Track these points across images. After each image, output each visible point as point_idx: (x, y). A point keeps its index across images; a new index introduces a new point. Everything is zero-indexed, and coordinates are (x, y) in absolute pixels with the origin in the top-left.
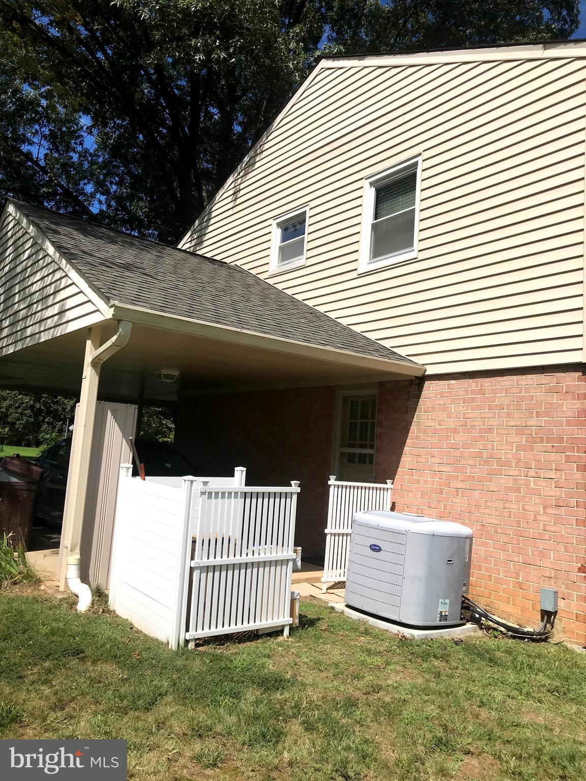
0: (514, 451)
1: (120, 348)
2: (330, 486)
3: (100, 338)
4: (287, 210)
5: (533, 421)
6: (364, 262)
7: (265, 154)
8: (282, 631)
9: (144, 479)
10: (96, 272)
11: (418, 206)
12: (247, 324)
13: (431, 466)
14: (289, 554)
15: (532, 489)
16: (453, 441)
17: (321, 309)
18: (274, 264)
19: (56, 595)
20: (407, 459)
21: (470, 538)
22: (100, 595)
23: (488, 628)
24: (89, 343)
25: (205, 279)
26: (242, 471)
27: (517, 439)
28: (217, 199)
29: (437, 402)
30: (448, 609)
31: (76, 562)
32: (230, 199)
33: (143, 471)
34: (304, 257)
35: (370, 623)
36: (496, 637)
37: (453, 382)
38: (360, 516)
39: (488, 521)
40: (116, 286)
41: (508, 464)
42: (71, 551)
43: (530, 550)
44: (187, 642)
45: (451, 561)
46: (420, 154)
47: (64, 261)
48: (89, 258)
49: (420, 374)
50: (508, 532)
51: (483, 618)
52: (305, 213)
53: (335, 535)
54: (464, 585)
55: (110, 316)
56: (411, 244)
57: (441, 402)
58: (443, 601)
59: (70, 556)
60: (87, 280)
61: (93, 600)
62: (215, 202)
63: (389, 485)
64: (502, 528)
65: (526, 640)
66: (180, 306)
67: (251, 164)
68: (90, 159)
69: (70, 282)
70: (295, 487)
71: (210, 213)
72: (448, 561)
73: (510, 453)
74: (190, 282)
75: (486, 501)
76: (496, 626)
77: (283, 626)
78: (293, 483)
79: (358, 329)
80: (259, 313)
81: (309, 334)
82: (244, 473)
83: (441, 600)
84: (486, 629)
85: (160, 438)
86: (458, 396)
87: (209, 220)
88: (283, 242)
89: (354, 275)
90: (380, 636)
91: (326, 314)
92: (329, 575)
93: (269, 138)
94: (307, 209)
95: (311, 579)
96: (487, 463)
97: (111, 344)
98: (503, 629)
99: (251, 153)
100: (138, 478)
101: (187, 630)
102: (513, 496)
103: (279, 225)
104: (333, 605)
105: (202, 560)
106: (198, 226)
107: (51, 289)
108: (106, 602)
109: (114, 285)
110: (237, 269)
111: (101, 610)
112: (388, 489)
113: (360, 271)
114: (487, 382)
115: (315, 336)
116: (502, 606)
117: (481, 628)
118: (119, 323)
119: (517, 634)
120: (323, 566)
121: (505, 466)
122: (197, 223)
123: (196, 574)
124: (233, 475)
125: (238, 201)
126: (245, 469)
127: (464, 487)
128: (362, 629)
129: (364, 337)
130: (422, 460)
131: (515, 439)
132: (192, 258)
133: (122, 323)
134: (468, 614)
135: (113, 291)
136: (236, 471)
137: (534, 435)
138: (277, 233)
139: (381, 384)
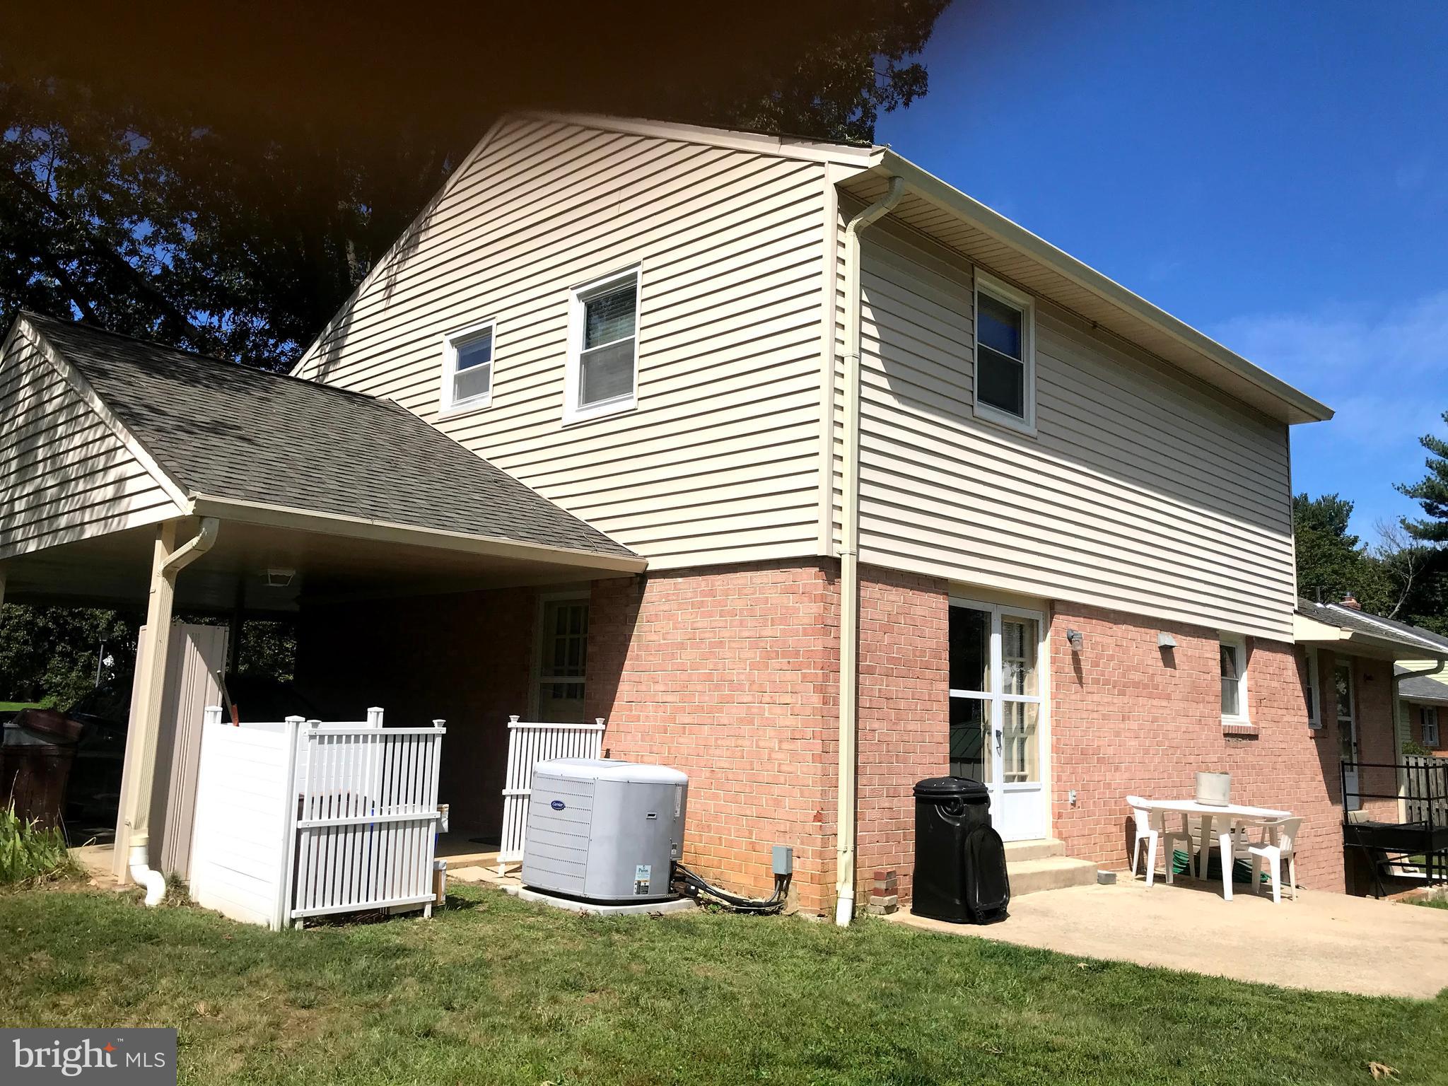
0: (748, 670)
1: (201, 553)
2: (510, 730)
3: (174, 536)
4: (467, 321)
5: (768, 631)
6: (572, 409)
7: (432, 232)
8: (422, 911)
9: (238, 726)
10: (168, 444)
11: (639, 336)
12: (385, 509)
13: (654, 695)
14: (431, 812)
15: (767, 718)
16: (679, 660)
17: (514, 474)
18: (447, 403)
19: (113, 889)
20: (625, 689)
21: (685, 787)
22: (177, 885)
23: (709, 902)
24: (159, 544)
25: (333, 436)
26: (378, 713)
27: (749, 654)
28: (361, 292)
29: (662, 608)
30: (648, 879)
31: (143, 843)
32: (380, 296)
33: (237, 715)
34: (490, 393)
35: (549, 904)
36: (714, 912)
37: (680, 580)
38: (543, 767)
39: (719, 765)
40: (197, 465)
41: (740, 687)
42: (135, 828)
43: (764, 799)
44: (293, 921)
45: (654, 815)
46: (638, 264)
47: (119, 425)
48: (159, 420)
49: (640, 571)
50: (741, 778)
51: (700, 891)
52: (490, 329)
53: (517, 797)
54: (674, 847)
55: (190, 513)
56: (629, 388)
57: (666, 608)
58: (641, 867)
59: (135, 834)
60: (156, 458)
61: (168, 891)
62: (358, 298)
63: (599, 725)
64: (733, 773)
65: (752, 913)
66: (288, 489)
67: (413, 244)
68: (141, 177)
69: (128, 456)
70: (438, 728)
71: (351, 314)
72: (649, 815)
73: (742, 673)
74: (309, 446)
75: (717, 739)
76: (719, 900)
77: (424, 904)
78: (435, 722)
79: (562, 504)
80: (408, 489)
81: (479, 519)
82: (381, 715)
83: (638, 867)
84: (704, 904)
85: (280, 675)
86: (686, 599)
87: (348, 325)
88: (460, 369)
89: (557, 426)
90: (557, 915)
91: (520, 481)
92: (507, 854)
93: (439, 209)
94: (493, 323)
95: (485, 861)
96: (718, 687)
97: (191, 547)
98: (726, 903)
99: (413, 227)
100: (230, 724)
101: (294, 907)
102: (746, 729)
103: (453, 342)
104: (504, 887)
105: (311, 819)
106: (332, 332)
107: (101, 462)
108: (186, 894)
109: (194, 464)
110: (391, 409)
111: (179, 902)
112: (597, 731)
113: (565, 422)
114: (718, 580)
115: (489, 520)
116: (733, 877)
117: (699, 905)
118: (201, 522)
119: (741, 907)
120: (499, 845)
121: (738, 690)
122: (329, 327)
123: (304, 837)
124: (365, 719)
125: (394, 301)
126: (382, 710)
127: (691, 721)
128: (536, 909)
129: (571, 516)
130: (643, 688)
131: (747, 654)
132: (317, 394)
133: (206, 521)
134: (681, 887)
135: (192, 474)
136: (369, 713)
137: (769, 649)
138: (450, 356)
139: (595, 583)
